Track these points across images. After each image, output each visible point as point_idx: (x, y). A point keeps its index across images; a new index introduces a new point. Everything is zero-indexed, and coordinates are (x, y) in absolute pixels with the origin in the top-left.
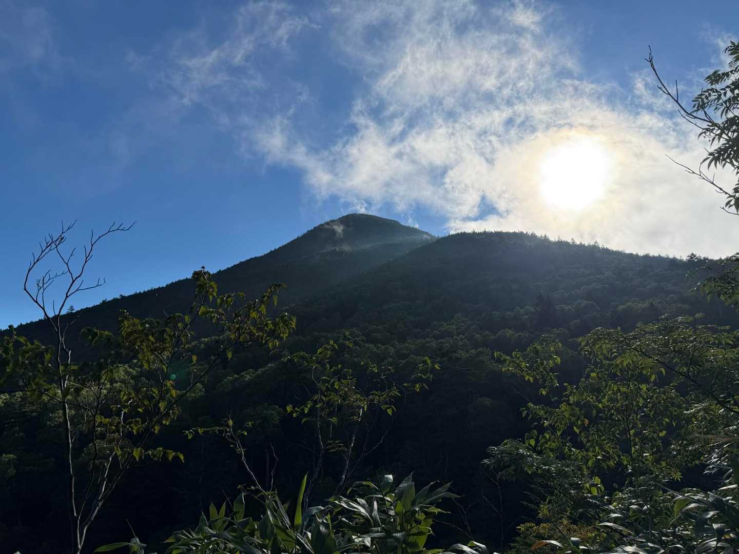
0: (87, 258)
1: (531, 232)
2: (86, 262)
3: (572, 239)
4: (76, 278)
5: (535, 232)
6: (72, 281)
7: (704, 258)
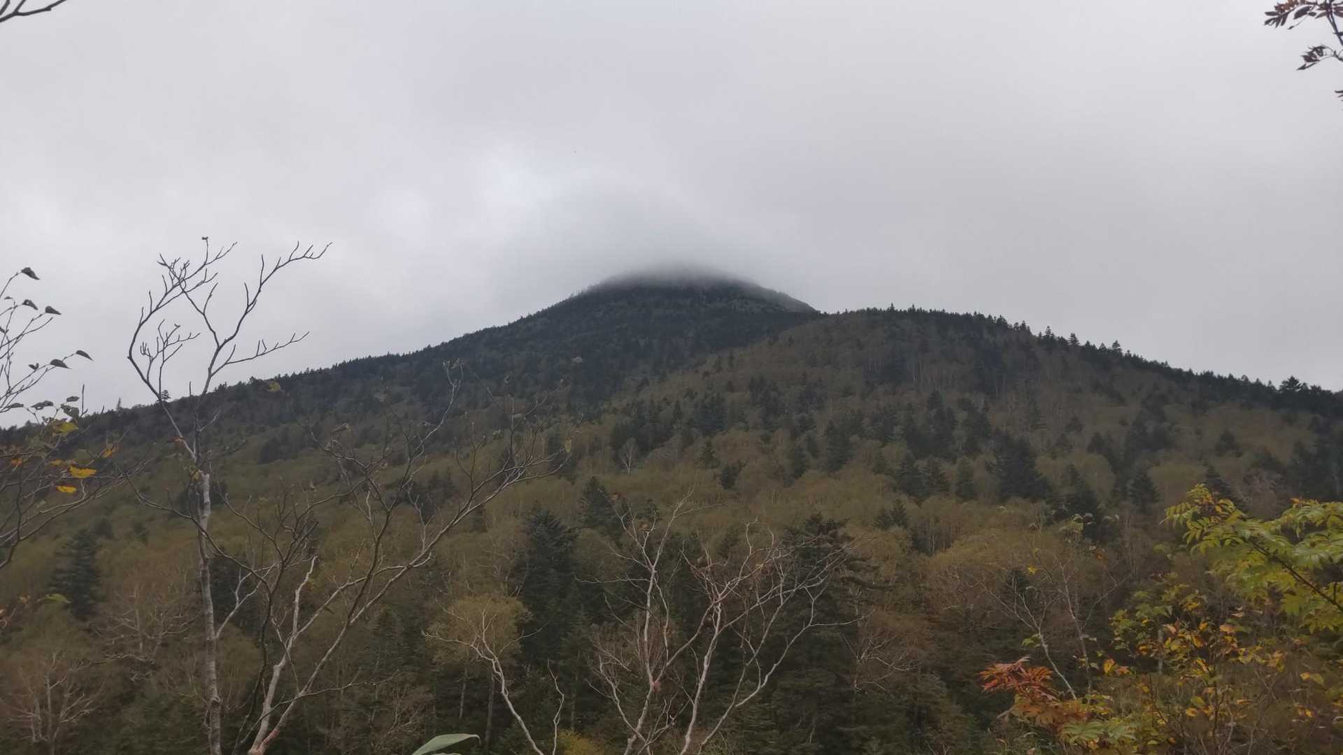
0: (248, 306)
1: (998, 317)
2: (246, 313)
3: (1073, 336)
4: (226, 341)
5: (1006, 318)
6: (216, 347)
7: (1314, 388)
